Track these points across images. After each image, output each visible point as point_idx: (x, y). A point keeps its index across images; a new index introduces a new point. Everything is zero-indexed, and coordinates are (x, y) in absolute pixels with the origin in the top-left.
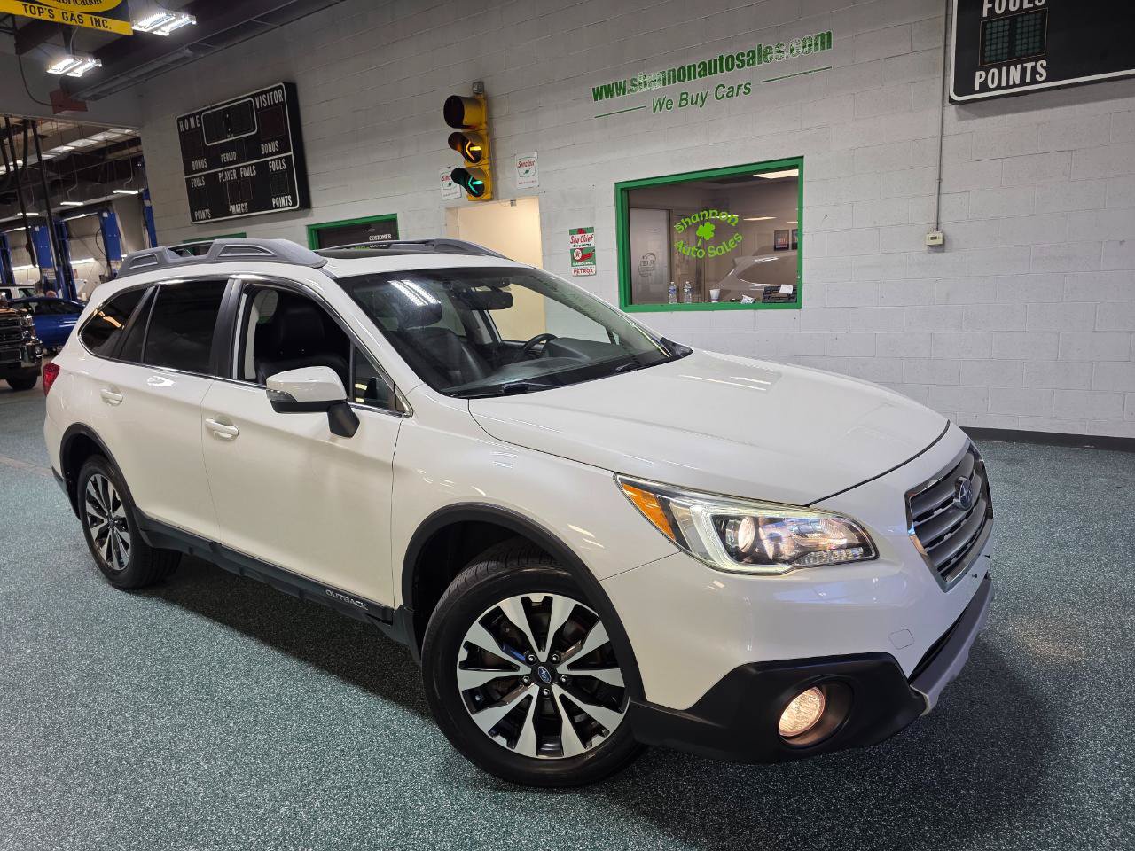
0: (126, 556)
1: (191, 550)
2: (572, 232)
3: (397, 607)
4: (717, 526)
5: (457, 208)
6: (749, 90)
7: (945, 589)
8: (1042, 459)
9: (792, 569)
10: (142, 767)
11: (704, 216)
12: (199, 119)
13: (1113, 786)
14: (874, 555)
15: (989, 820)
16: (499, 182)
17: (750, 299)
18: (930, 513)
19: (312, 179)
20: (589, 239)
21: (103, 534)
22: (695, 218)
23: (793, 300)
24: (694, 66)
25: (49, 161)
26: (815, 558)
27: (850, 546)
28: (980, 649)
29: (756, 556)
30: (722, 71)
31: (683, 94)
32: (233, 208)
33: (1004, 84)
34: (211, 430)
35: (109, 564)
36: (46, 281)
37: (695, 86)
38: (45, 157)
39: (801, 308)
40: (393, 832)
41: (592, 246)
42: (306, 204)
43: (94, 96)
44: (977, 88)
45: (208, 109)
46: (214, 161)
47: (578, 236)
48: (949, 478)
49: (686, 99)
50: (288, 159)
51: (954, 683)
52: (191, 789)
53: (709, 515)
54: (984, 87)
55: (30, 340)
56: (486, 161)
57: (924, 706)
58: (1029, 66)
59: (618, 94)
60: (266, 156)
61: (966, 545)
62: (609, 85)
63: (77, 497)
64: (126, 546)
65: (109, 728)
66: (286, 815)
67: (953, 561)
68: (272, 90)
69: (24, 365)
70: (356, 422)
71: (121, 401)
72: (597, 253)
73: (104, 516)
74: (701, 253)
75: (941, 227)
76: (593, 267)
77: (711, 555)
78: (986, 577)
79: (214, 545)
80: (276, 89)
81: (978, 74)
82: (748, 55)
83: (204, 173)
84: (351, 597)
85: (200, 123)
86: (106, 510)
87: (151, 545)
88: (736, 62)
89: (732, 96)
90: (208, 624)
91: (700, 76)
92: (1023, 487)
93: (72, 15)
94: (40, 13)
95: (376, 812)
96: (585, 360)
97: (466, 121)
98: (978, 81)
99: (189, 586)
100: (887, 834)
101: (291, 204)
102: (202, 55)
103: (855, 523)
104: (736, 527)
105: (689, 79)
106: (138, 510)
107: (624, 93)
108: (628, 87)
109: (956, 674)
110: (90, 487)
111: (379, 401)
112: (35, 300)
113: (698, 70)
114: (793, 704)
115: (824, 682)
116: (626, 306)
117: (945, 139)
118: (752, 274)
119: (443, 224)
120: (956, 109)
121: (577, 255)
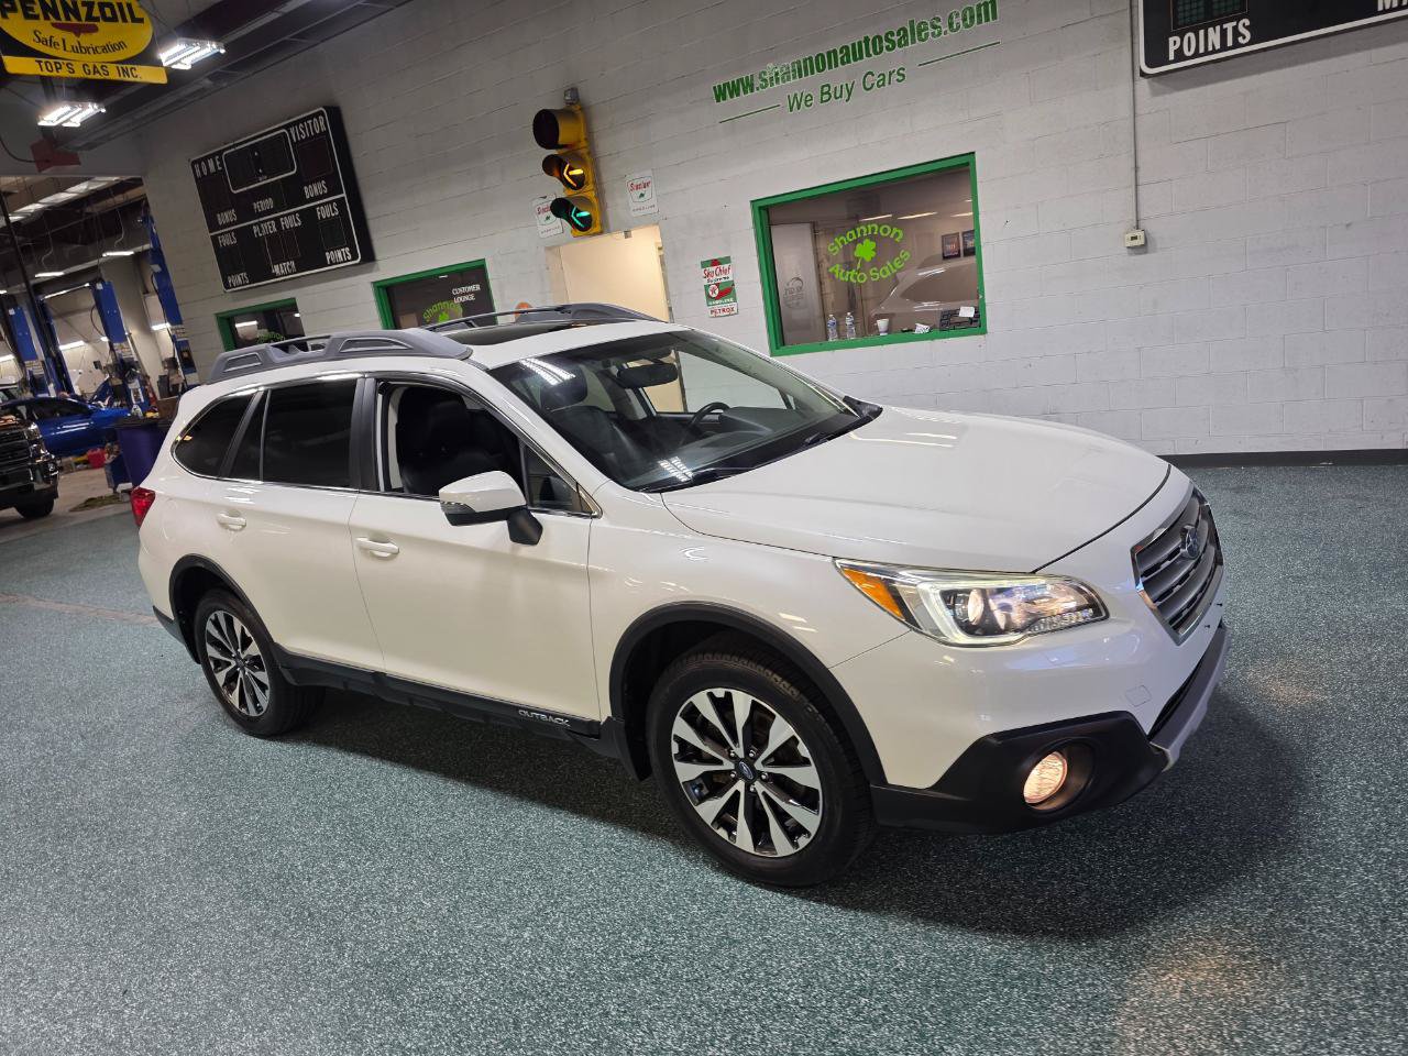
0: (264, 700)
1: (345, 684)
2: (704, 264)
3: (604, 720)
4: (946, 601)
5: (559, 246)
6: (903, 76)
7: (1178, 642)
8: (1273, 485)
9: (1022, 639)
10: (361, 913)
11: (862, 231)
12: (220, 160)
13: (1365, 818)
14: (1104, 615)
15: (1244, 862)
16: (609, 210)
17: (925, 327)
18: (1157, 567)
19: (372, 225)
20: (725, 272)
21: (232, 677)
22: (851, 236)
23: (976, 324)
24: (835, 51)
25: (17, 223)
26: (1045, 625)
27: (1079, 609)
28: (1218, 700)
29: (986, 627)
30: (868, 55)
31: (823, 86)
32: (276, 269)
33: (1202, 50)
34: (365, 550)
35: (243, 710)
36: (32, 377)
37: (837, 76)
38: (13, 218)
39: (984, 332)
40: (646, 941)
41: (731, 279)
42: (369, 257)
43: (88, 144)
44: (1172, 57)
45: (230, 148)
46: (246, 212)
47: (713, 269)
48: (1175, 527)
49: (828, 93)
50: (340, 202)
51: (1197, 735)
52: (421, 928)
53: (938, 592)
54: (1180, 56)
55: (39, 456)
56: (591, 187)
57: (1167, 762)
58: (1229, 26)
59: (745, 92)
60: (312, 199)
61: (1197, 595)
62: (733, 82)
63: (193, 639)
64: (263, 687)
65: (309, 879)
66: (531, 940)
67: (1184, 613)
68: (311, 117)
69: (37, 487)
70: (539, 528)
71: (244, 526)
72: (737, 288)
73: (230, 657)
74: (862, 277)
75: (1142, 225)
76: (734, 305)
77: (944, 632)
78: (1220, 626)
79: (378, 677)
80: (316, 115)
81: (1171, 40)
82: (899, 33)
83: (233, 228)
84: (548, 715)
85: (221, 165)
86: (232, 650)
87: (295, 684)
88: (885, 44)
89: (883, 84)
90: (376, 763)
91: (843, 63)
92: (1255, 517)
93: (95, 67)
94: (57, 69)
95: (623, 926)
96: (767, 432)
97: (562, 139)
98: (1172, 49)
99: (337, 726)
100: (1144, 886)
101: (350, 258)
102: (225, 84)
103: (1082, 584)
104: (966, 600)
105: (830, 67)
106: (277, 646)
107: (752, 91)
108: (758, 82)
109: (1196, 727)
110: (210, 627)
111: (557, 502)
112: (22, 403)
113: (840, 56)
114: (1035, 773)
115: (1064, 745)
116: (777, 348)
117: (1137, 119)
118: (919, 292)
119: (544, 267)
120: (1149, 83)
121: (713, 291)
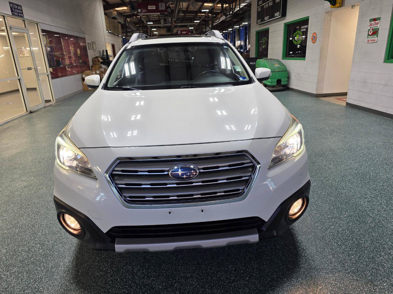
2: (371, 20)
5: (331, 12)
20: (378, 24)
32: (266, 18)
41: (378, 27)
42: (284, 15)
47: (373, 22)
72: (379, 31)
76: (376, 39)
83: (261, 6)
101: (279, 15)
116: (388, 60)
119: (323, 19)
121: (371, 32)
